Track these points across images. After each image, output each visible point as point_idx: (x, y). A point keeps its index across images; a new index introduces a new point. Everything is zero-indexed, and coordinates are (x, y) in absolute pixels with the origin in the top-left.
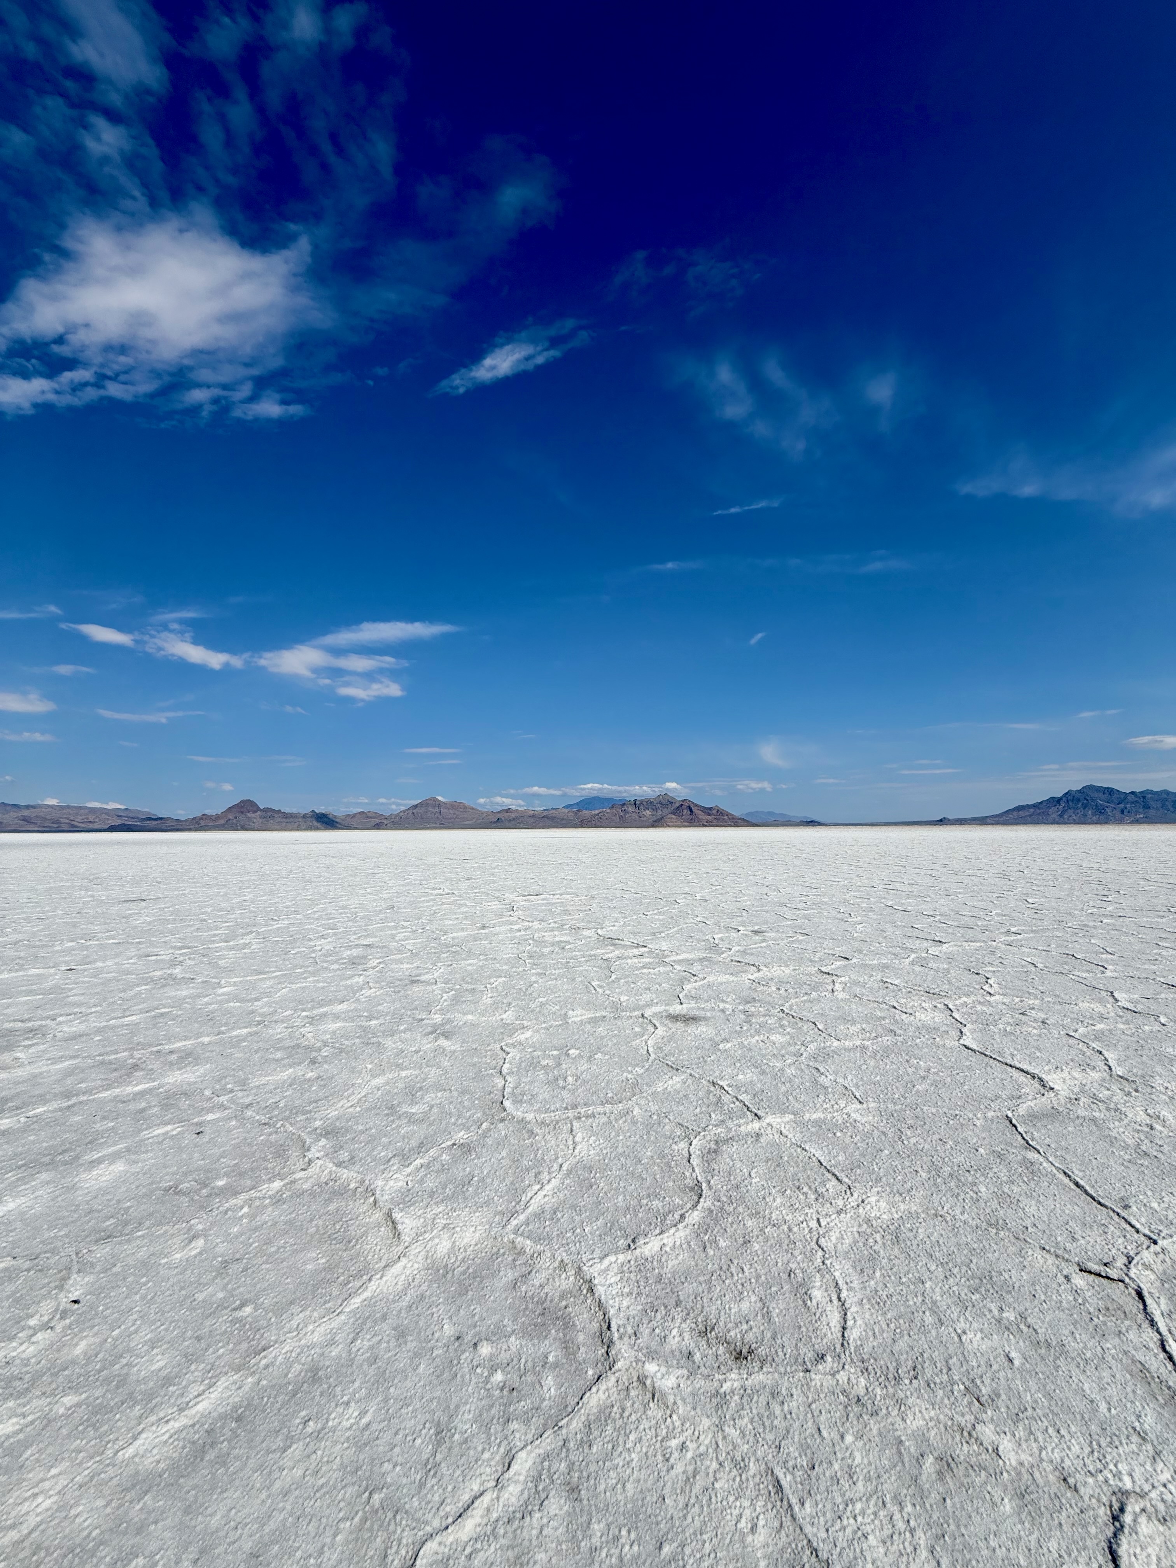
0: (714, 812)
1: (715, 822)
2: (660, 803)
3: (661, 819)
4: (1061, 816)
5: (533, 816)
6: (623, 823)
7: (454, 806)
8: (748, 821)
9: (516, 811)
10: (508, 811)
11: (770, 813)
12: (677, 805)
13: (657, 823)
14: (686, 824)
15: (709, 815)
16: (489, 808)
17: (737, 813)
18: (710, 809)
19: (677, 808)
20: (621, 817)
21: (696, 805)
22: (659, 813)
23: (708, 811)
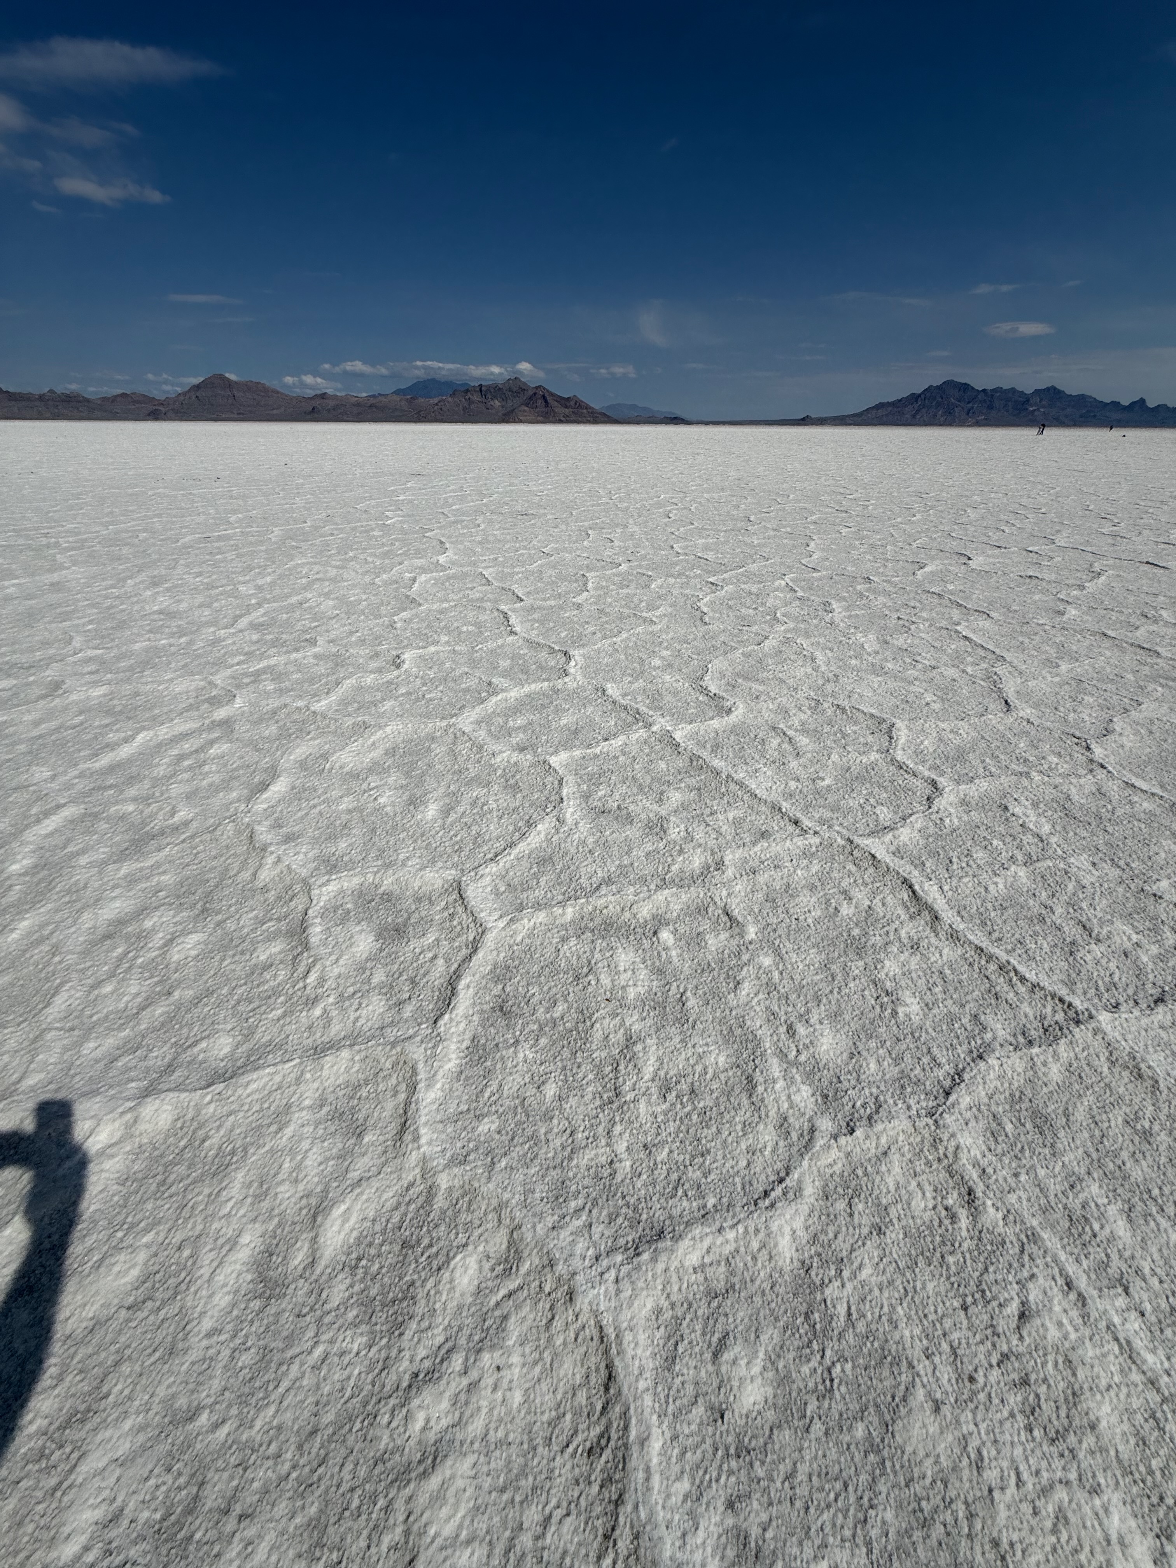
0: (572, 403)
1: (573, 418)
2: (510, 390)
3: (513, 411)
4: (914, 416)
5: (358, 405)
6: (468, 416)
7: (252, 388)
8: (608, 417)
9: (335, 397)
10: (323, 396)
11: (634, 407)
12: (531, 393)
13: (507, 417)
14: (540, 418)
15: (566, 407)
16: (298, 391)
17: (597, 406)
18: (568, 399)
19: (531, 398)
20: (464, 409)
21: (552, 394)
22: (510, 403)
23: (565, 402)
